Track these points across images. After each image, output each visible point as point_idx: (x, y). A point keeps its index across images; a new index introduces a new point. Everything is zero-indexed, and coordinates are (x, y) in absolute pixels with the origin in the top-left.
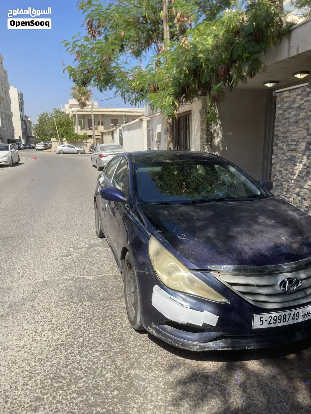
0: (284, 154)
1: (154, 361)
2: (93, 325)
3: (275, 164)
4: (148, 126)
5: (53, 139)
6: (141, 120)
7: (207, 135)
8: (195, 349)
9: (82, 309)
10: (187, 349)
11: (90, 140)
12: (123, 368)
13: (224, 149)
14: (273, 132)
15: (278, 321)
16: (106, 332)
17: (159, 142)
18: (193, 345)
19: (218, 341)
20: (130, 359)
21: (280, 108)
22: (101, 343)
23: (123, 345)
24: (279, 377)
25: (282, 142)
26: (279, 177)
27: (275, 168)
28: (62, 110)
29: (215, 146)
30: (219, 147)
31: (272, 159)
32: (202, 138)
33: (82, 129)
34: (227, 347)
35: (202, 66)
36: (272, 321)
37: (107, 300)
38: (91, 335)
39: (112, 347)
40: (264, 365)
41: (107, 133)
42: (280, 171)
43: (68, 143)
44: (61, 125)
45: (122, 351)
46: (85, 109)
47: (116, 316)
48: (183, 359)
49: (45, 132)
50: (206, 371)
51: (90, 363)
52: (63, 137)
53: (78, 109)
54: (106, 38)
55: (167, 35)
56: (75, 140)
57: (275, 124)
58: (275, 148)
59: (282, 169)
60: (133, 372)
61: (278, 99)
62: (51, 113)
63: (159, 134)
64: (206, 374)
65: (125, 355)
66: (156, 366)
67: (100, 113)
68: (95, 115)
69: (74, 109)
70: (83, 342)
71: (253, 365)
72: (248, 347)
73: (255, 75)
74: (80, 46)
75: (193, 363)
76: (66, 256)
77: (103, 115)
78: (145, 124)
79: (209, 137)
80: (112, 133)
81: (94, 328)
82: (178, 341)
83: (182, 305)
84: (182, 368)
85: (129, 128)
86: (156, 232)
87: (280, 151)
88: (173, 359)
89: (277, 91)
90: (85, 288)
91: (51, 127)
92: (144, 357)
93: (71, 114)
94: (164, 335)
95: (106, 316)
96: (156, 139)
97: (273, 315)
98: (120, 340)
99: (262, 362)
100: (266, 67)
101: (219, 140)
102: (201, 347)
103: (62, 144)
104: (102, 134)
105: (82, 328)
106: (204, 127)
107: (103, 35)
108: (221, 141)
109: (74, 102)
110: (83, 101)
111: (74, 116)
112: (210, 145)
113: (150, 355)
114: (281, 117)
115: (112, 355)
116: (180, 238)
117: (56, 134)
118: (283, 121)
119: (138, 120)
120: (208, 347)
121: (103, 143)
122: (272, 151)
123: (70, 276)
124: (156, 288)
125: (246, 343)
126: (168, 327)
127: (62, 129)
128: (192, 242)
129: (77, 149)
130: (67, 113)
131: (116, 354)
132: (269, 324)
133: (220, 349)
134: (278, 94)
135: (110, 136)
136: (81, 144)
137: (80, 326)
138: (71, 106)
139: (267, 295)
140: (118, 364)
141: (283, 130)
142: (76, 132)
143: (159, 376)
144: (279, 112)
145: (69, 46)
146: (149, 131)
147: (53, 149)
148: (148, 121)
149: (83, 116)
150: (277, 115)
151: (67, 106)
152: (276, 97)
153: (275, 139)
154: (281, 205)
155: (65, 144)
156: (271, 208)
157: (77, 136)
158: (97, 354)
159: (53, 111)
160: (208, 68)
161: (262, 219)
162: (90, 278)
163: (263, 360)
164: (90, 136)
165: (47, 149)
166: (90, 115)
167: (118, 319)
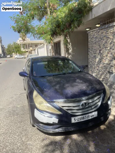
0: (92, 55)
1: (37, 138)
2: (16, 125)
3: (90, 59)
4: (47, 47)
5: (13, 53)
6: (44, 45)
7: (66, 49)
8: (51, 132)
9: (13, 119)
10: (48, 132)
11: (27, 53)
12: (25, 141)
13: (73, 54)
14: (88, 47)
15: (81, 119)
16: (21, 127)
17: (50, 52)
18: (50, 131)
19: (59, 129)
20: (28, 137)
21: (90, 38)
22: (18, 132)
23: (26, 132)
24: (84, 141)
25: (91, 50)
26: (91, 63)
27: (89, 60)
28: (17, 42)
29: (70, 53)
30: (71, 53)
31: (88, 57)
32: (65, 50)
33: (24, 49)
34: (63, 131)
35: (60, 24)
36: (79, 119)
37: (23, 114)
38: (15, 129)
39: (22, 133)
40: (79, 136)
41: (33, 50)
42: (91, 61)
43: (19, 54)
44: (16, 48)
45: (26, 135)
46: (25, 41)
47: (26, 121)
48: (48, 136)
49: (10, 51)
50: (56, 140)
51: (13, 140)
52: (17, 52)
53: (22, 42)
54: (27, 15)
55: (49, 13)
56: (21, 53)
57: (89, 44)
58: (89, 53)
59: (92, 61)
60: (28, 142)
61: (89, 35)
62: (12, 44)
63: (50, 49)
64: (56, 141)
65: (27, 136)
66: (38, 139)
67: (30, 43)
68: (28, 44)
69: (21, 42)
70: (11, 132)
71: (75, 136)
72: (71, 130)
73: (80, 26)
74: (16, 18)
75: (52, 137)
76: (11, 98)
77: (32, 44)
78: (45, 46)
79: (67, 50)
80: (35, 50)
81: (16, 126)
82: (45, 129)
83: (44, 116)
84: (48, 139)
85: (40, 48)
86: (36, 88)
87: (91, 54)
88: (44, 136)
89: (88, 32)
90: (16, 110)
91: (12, 49)
92: (33, 136)
93: (20, 44)
94: (40, 127)
95: (22, 121)
96: (49, 51)
97: (79, 117)
98: (26, 130)
99: (78, 135)
100: (84, 23)
101: (71, 51)
102: (53, 131)
103: (17, 55)
104: (31, 50)
105: (12, 127)
106: (65, 46)
107: (26, 14)
108: (72, 51)
109: (21, 39)
110: (24, 38)
111: (21, 44)
112: (68, 53)
113: (36, 135)
114: (90, 41)
115: (21, 136)
116: (45, 90)
117: (14, 51)
118: (91, 43)
119: (43, 45)
120: (56, 131)
121: (32, 54)
122: (88, 54)
123: (11, 106)
124: (35, 110)
125: (70, 128)
126: (41, 124)
127: (16, 50)
128: (49, 91)
129: (22, 56)
130: (18, 43)
131: (23, 136)
132: (78, 120)
133: (60, 132)
134: (89, 33)
135: (34, 51)
136: (24, 55)
137: (11, 126)
138: (20, 41)
139: (77, 110)
140: (23, 140)
141: (91, 46)
142: (22, 50)
143: (38, 143)
144: (89, 39)
145: (12, 18)
146: (47, 48)
147: (13, 57)
148: (46, 45)
149: (24, 44)
150: (89, 41)
151: (18, 41)
152: (88, 34)
153: (89, 50)
154: (87, 74)
155: (18, 55)
156: (82, 76)
157: (22, 52)
158: (16, 136)
159: (13, 43)
160: (62, 24)
161: (78, 80)
162: (19, 106)
163: (78, 134)
164: (27, 52)
165: (11, 57)
166: (26, 44)
167: (26, 122)
